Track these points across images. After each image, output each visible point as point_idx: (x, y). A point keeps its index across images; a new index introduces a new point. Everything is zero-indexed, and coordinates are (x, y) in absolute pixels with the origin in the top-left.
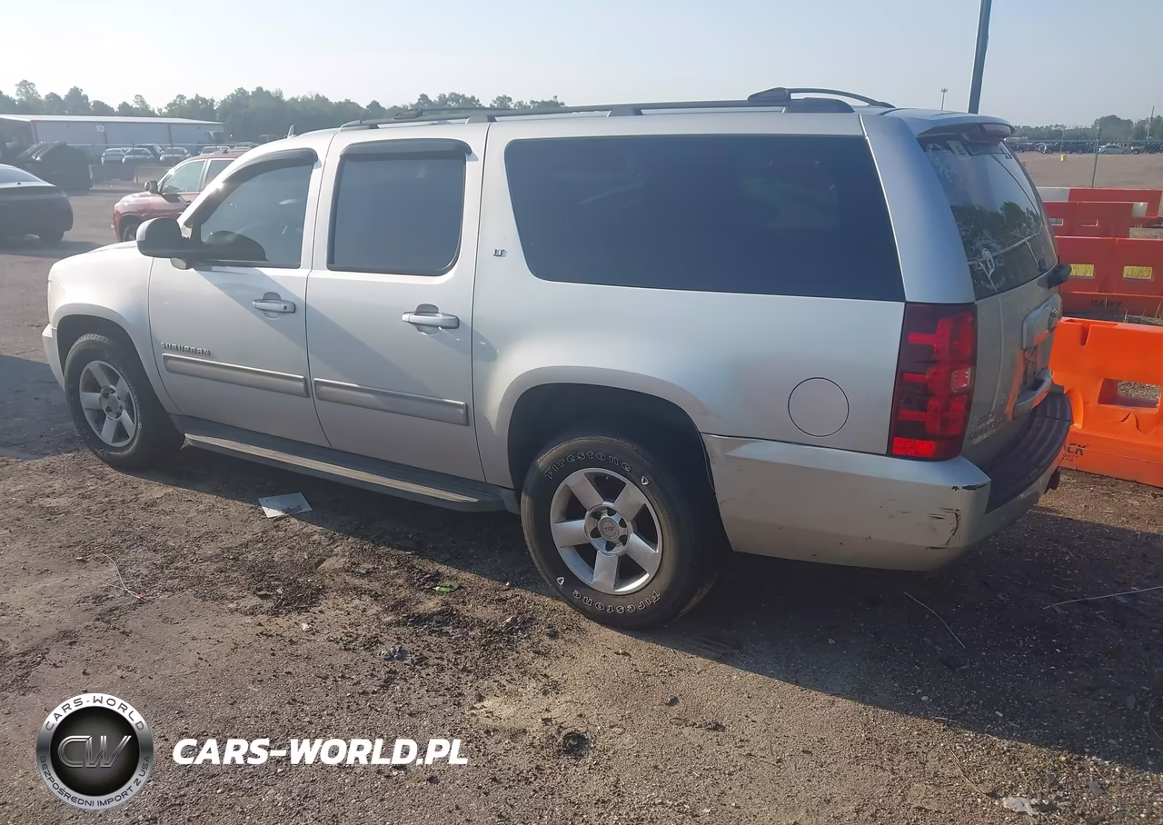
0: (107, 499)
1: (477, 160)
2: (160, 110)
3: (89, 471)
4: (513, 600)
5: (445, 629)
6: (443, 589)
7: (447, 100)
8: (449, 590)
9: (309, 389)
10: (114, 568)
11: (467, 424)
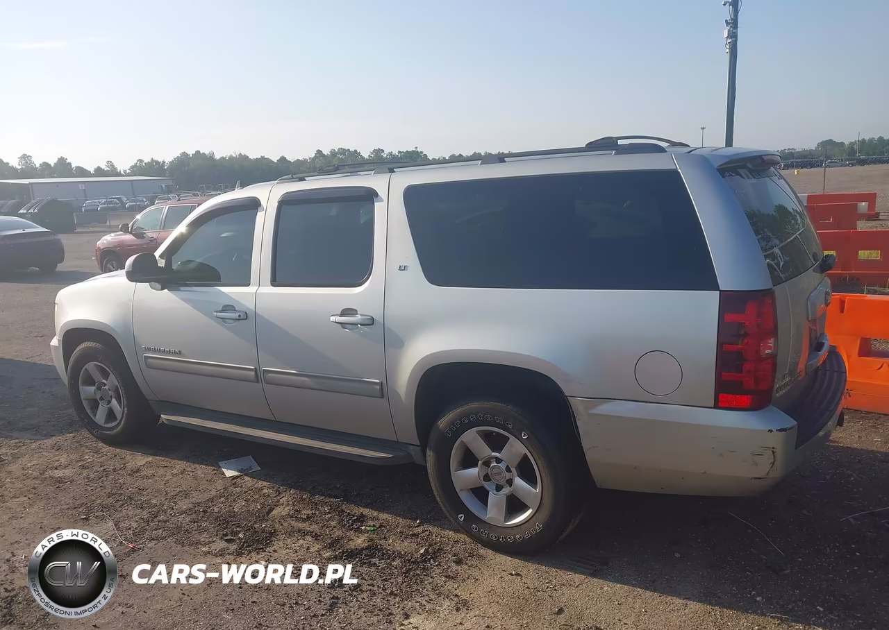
0: (102, 469)
1: (382, 201)
2: (125, 171)
3: (87, 447)
4: (424, 534)
5: (373, 560)
6: (368, 528)
7: (337, 153)
8: (372, 529)
9: (259, 376)
10: (111, 524)
11: (383, 397)
